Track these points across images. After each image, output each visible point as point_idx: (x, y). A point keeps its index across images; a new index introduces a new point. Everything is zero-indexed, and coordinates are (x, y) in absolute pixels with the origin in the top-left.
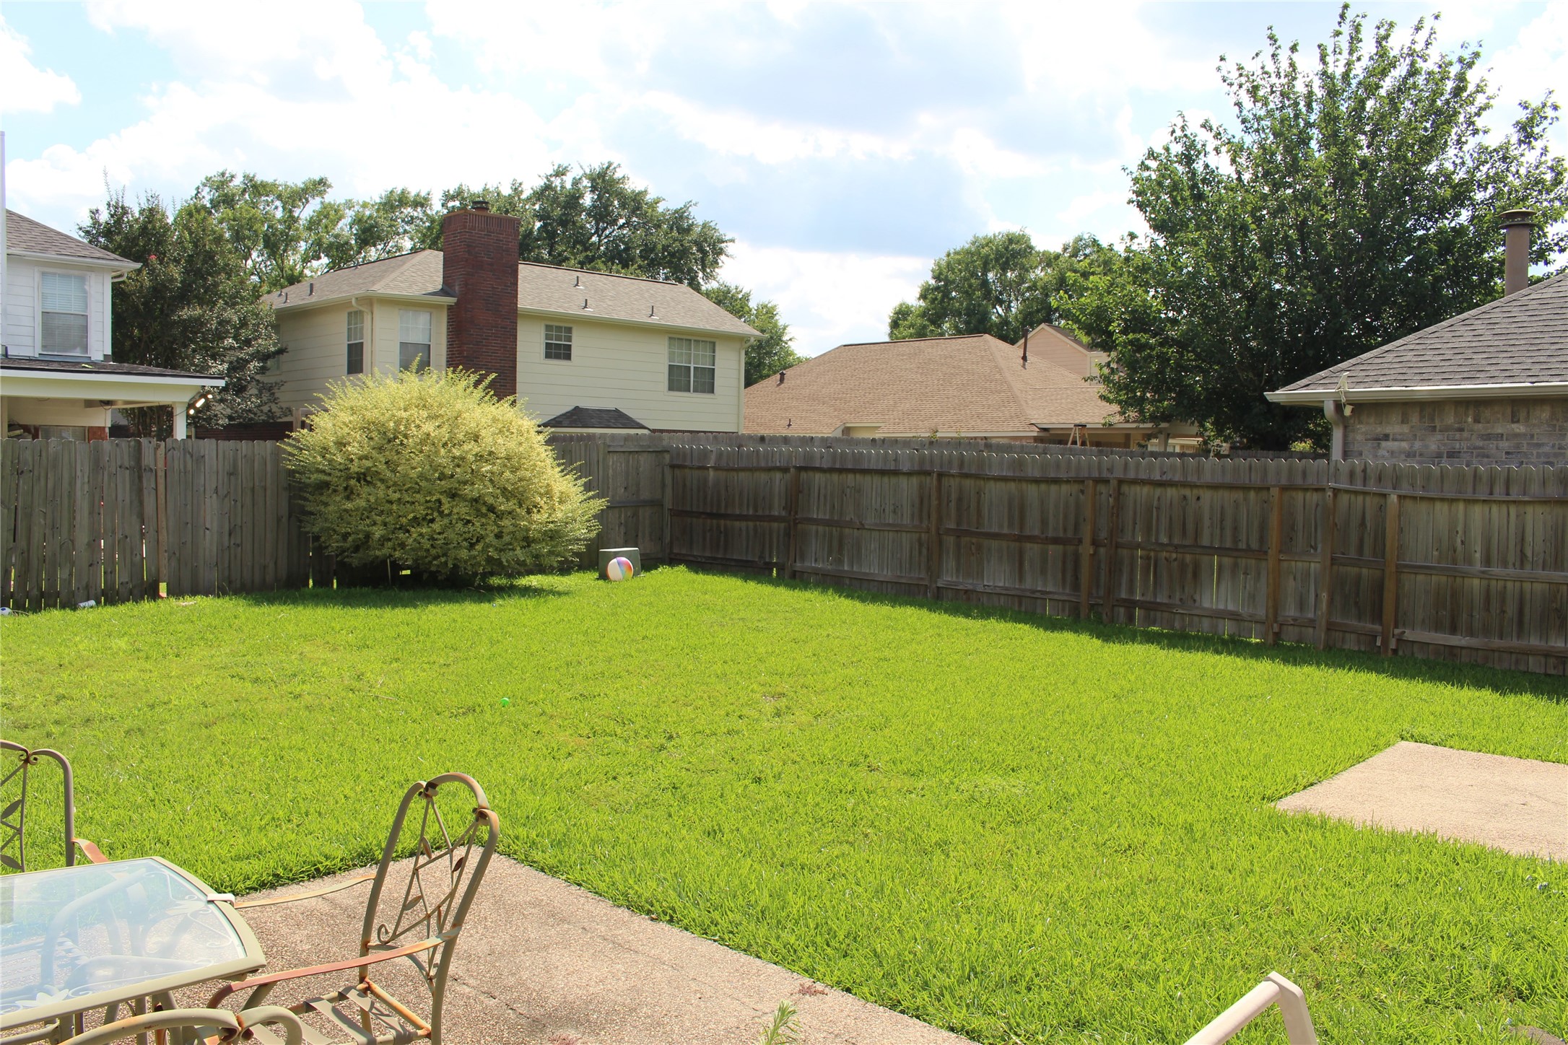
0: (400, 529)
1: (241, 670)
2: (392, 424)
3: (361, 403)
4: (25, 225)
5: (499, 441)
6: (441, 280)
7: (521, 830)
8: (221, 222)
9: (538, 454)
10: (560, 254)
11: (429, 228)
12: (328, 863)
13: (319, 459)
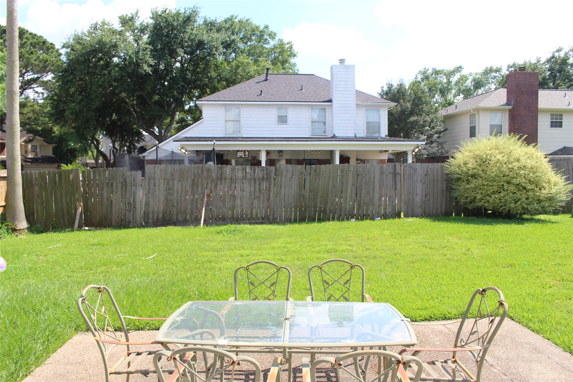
0: (487, 195)
1: (426, 244)
2: (485, 156)
3: (473, 148)
4: (361, 94)
5: (528, 161)
6: (506, 100)
7: (525, 314)
8: (424, 86)
9: (545, 166)
10: (558, 84)
11: (502, 80)
12: (449, 315)
13: (457, 169)
